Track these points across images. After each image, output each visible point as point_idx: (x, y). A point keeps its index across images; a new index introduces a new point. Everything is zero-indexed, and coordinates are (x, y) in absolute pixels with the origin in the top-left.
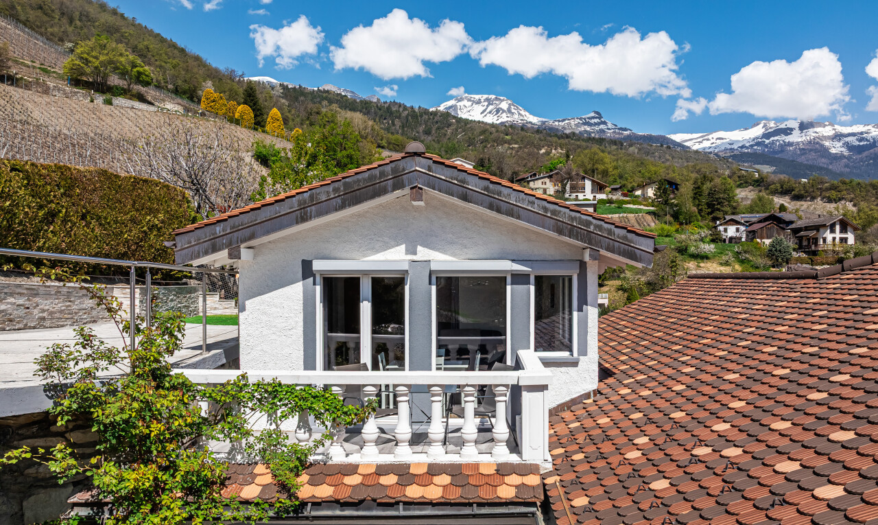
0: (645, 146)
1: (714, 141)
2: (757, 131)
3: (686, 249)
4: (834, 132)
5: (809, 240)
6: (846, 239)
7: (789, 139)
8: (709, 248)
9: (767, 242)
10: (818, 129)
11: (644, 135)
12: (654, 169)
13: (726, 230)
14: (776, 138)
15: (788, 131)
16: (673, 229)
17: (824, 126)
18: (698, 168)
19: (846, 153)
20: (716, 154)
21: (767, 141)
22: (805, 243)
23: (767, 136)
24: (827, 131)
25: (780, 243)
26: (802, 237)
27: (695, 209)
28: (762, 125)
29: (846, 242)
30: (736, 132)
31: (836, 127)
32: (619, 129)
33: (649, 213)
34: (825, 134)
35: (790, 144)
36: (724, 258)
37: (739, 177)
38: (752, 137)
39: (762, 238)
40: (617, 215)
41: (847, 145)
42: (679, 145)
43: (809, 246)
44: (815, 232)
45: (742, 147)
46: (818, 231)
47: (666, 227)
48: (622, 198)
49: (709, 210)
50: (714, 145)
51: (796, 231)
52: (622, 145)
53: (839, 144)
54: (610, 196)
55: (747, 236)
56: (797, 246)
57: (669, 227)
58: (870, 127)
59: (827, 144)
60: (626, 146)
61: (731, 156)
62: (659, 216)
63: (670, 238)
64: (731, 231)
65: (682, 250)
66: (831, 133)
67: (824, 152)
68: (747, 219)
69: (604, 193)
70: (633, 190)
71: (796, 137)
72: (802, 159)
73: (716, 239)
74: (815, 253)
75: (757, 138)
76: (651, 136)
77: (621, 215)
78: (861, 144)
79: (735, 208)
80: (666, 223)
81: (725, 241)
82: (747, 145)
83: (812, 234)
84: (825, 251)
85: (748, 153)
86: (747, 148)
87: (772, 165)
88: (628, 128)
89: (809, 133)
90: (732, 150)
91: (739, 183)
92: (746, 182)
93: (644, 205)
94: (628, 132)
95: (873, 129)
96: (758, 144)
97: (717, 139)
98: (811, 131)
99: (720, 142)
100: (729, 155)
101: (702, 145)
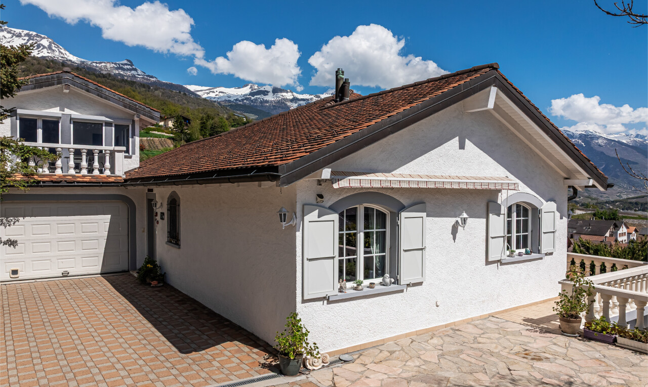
0: (167, 91)
1: (217, 93)
2: (246, 90)
4: (293, 97)
7: (266, 98)
10: (284, 94)
11: (167, 83)
12: (174, 108)
14: (258, 96)
15: (265, 93)
17: (287, 92)
18: (205, 111)
20: (219, 103)
21: (253, 98)
23: (252, 94)
24: (289, 96)
28: (249, 86)
30: (233, 89)
31: (294, 94)
32: (147, 76)
33: (170, 138)
34: (288, 98)
35: (267, 102)
37: (233, 120)
38: (243, 94)
41: (300, 106)
42: (193, 93)
45: (237, 100)
50: (217, 96)
52: (149, 88)
53: (295, 105)
58: (312, 96)
59: (289, 104)
60: (152, 90)
61: (229, 105)
62: (176, 141)
66: (291, 97)
67: (287, 108)
71: (270, 97)
72: (274, 112)
75: (246, 95)
76: (172, 84)
80: (181, 145)
82: (240, 99)
85: (240, 104)
86: (240, 101)
87: (256, 114)
88: (154, 76)
89: (278, 96)
90: (229, 101)
91: (233, 124)
92: (238, 124)
93: (166, 133)
94: (154, 79)
95: (315, 98)
96: (247, 99)
97: (219, 92)
98: (280, 94)
99: (221, 94)
100: (227, 104)
101: (209, 95)
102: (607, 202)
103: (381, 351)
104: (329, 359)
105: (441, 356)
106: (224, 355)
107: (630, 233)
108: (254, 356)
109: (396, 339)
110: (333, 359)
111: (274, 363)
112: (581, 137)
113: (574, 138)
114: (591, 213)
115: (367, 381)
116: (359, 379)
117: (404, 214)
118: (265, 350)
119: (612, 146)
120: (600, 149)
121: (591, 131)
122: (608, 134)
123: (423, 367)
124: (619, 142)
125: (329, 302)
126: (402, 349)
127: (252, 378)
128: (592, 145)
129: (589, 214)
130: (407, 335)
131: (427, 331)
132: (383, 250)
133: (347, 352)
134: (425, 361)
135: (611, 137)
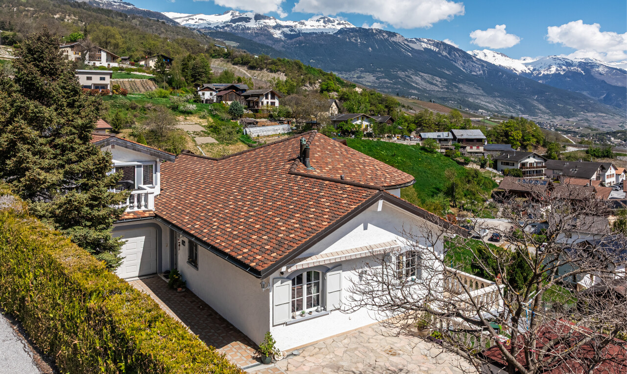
0: (145, 20)
1: (197, 20)
2: (227, 17)
3: (177, 107)
4: (276, 24)
5: (254, 102)
6: (274, 103)
7: (248, 25)
8: (192, 107)
9: (229, 103)
10: (267, 21)
11: (144, 11)
12: (153, 42)
13: (203, 94)
14: (240, 23)
15: (247, 20)
16: (168, 92)
17: (270, 19)
18: (185, 42)
19: (283, 38)
20: (199, 31)
21: (234, 25)
22: (251, 105)
23: (233, 21)
24: (272, 23)
25: (236, 105)
26: (250, 101)
27: (183, 78)
28: (230, 13)
29: (274, 104)
30: (213, 16)
31: (277, 20)
32: (123, 3)
33: (151, 79)
34: (271, 25)
35: (249, 29)
36: (202, 113)
37: (214, 51)
38: (224, 21)
39: (226, 100)
40: (127, 80)
41: (283, 33)
42: (171, 20)
43: (253, 106)
44: (257, 98)
45: (217, 27)
46: (259, 98)
47: (163, 91)
48: (130, 67)
49: (193, 79)
50: (197, 23)
51: (246, 97)
52: (126, 17)
53: (278, 32)
54: (121, 65)
55: (217, 99)
56: (247, 107)
57: (166, 91)
58: (297, 23)
59: (272, 31)
60: (129, 19)
61: (209, 33)
62: (158, 82)
63: (166, 99)
64: (207, 95)
65: (175, 108)
66: (274, 24)
67: (270, 36)
68: (217, 87)
69: (116, 62)
70: (138, 60)
71: (252, 24)
72: (256, 40)
73: (197, 100)
74: (257, 111)
75: (227, 22)
76: (149, 11)
77: (130, 80)
78: (292, 33)
79: (209, 79)
80: (163, 88)
81: (203, 101)
82: (221, 26)
83: (255, 99)
84: (263, 110)
85: (221, 32)
86: (220, 28)
87: (237, 42)
88: (131, 3)
89: (260, 23)
90: (210, 29)
91: (213, 55)
92: (219, 55)
93: (147, 73)
94: (131, 7)
95: (299, 25)
96: (228, 26)
97: (199, 19)
98: (262, 21)
99: (201, 22)
100: (207, 31)
101: (188, 22)
102: (608, 133)
103: (315, 348)
104: (286, 354)
105: (345, 352)
106: (233, 351)
107: (619, 175)
108: (248, 351)
109: (324, 341)
110: (289, 353)
111: (258, 356)
112: (580, 64)
113: (573, 66)
114: (584, 150)
115: (304, 367)
116: (300, 366)
117: (328, 274)
118: (254, 348)
119: (614, 74)
120: (601, 78)
121: (591, 58)
122: (610, 62)
123: (334, 359)
124: (620, 70)
125: (287, 325)
126: (326, 347)
127: (248, 366)
128: (592, 74)
129: (581, 151)
130: (331, 337)
131: (343, 334)
132: (318, 291)
133: (296, 349)
134: (336, 355)
135: (613, 65)
